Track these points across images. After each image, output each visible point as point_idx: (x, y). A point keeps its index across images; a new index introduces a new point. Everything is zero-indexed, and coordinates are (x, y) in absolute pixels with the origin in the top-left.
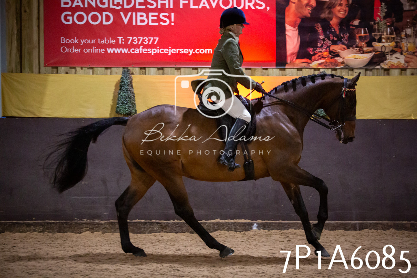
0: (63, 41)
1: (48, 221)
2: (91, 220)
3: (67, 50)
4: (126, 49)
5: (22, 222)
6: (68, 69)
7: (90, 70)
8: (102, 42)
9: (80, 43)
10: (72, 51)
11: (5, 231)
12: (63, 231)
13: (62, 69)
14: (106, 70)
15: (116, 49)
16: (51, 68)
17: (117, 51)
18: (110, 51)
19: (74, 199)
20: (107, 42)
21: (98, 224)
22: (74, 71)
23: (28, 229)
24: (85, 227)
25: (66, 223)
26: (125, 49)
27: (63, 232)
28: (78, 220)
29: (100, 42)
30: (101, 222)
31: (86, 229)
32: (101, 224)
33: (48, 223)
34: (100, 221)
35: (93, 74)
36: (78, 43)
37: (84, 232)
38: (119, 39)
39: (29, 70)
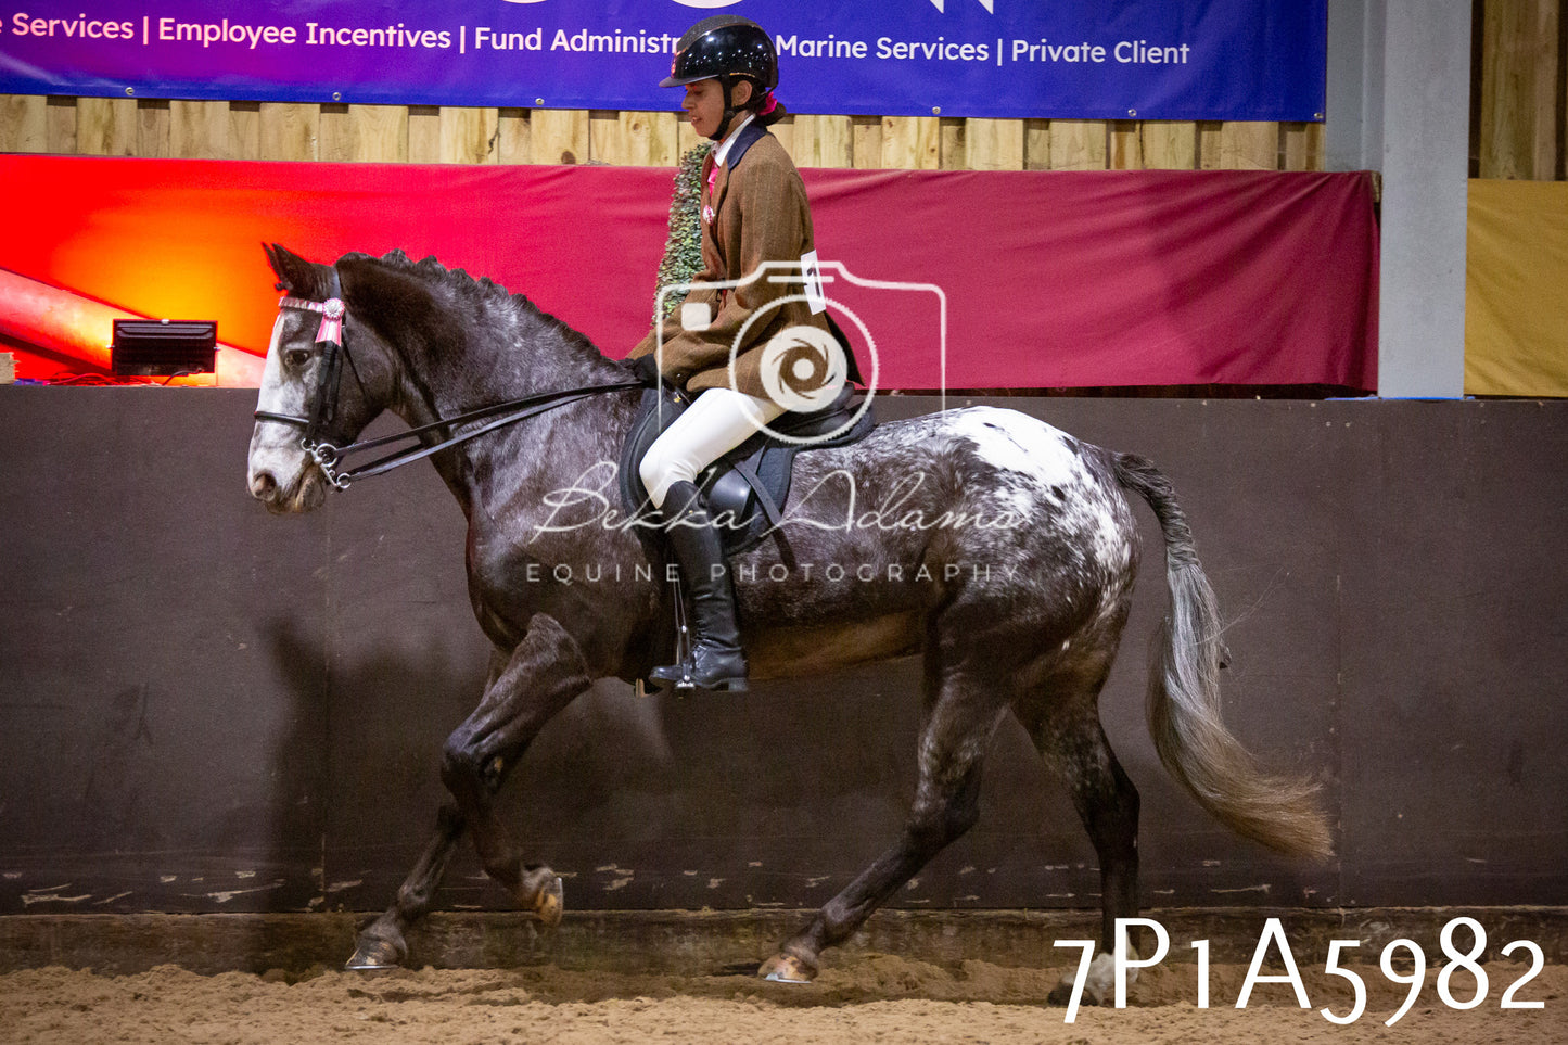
39: (1511, 164)
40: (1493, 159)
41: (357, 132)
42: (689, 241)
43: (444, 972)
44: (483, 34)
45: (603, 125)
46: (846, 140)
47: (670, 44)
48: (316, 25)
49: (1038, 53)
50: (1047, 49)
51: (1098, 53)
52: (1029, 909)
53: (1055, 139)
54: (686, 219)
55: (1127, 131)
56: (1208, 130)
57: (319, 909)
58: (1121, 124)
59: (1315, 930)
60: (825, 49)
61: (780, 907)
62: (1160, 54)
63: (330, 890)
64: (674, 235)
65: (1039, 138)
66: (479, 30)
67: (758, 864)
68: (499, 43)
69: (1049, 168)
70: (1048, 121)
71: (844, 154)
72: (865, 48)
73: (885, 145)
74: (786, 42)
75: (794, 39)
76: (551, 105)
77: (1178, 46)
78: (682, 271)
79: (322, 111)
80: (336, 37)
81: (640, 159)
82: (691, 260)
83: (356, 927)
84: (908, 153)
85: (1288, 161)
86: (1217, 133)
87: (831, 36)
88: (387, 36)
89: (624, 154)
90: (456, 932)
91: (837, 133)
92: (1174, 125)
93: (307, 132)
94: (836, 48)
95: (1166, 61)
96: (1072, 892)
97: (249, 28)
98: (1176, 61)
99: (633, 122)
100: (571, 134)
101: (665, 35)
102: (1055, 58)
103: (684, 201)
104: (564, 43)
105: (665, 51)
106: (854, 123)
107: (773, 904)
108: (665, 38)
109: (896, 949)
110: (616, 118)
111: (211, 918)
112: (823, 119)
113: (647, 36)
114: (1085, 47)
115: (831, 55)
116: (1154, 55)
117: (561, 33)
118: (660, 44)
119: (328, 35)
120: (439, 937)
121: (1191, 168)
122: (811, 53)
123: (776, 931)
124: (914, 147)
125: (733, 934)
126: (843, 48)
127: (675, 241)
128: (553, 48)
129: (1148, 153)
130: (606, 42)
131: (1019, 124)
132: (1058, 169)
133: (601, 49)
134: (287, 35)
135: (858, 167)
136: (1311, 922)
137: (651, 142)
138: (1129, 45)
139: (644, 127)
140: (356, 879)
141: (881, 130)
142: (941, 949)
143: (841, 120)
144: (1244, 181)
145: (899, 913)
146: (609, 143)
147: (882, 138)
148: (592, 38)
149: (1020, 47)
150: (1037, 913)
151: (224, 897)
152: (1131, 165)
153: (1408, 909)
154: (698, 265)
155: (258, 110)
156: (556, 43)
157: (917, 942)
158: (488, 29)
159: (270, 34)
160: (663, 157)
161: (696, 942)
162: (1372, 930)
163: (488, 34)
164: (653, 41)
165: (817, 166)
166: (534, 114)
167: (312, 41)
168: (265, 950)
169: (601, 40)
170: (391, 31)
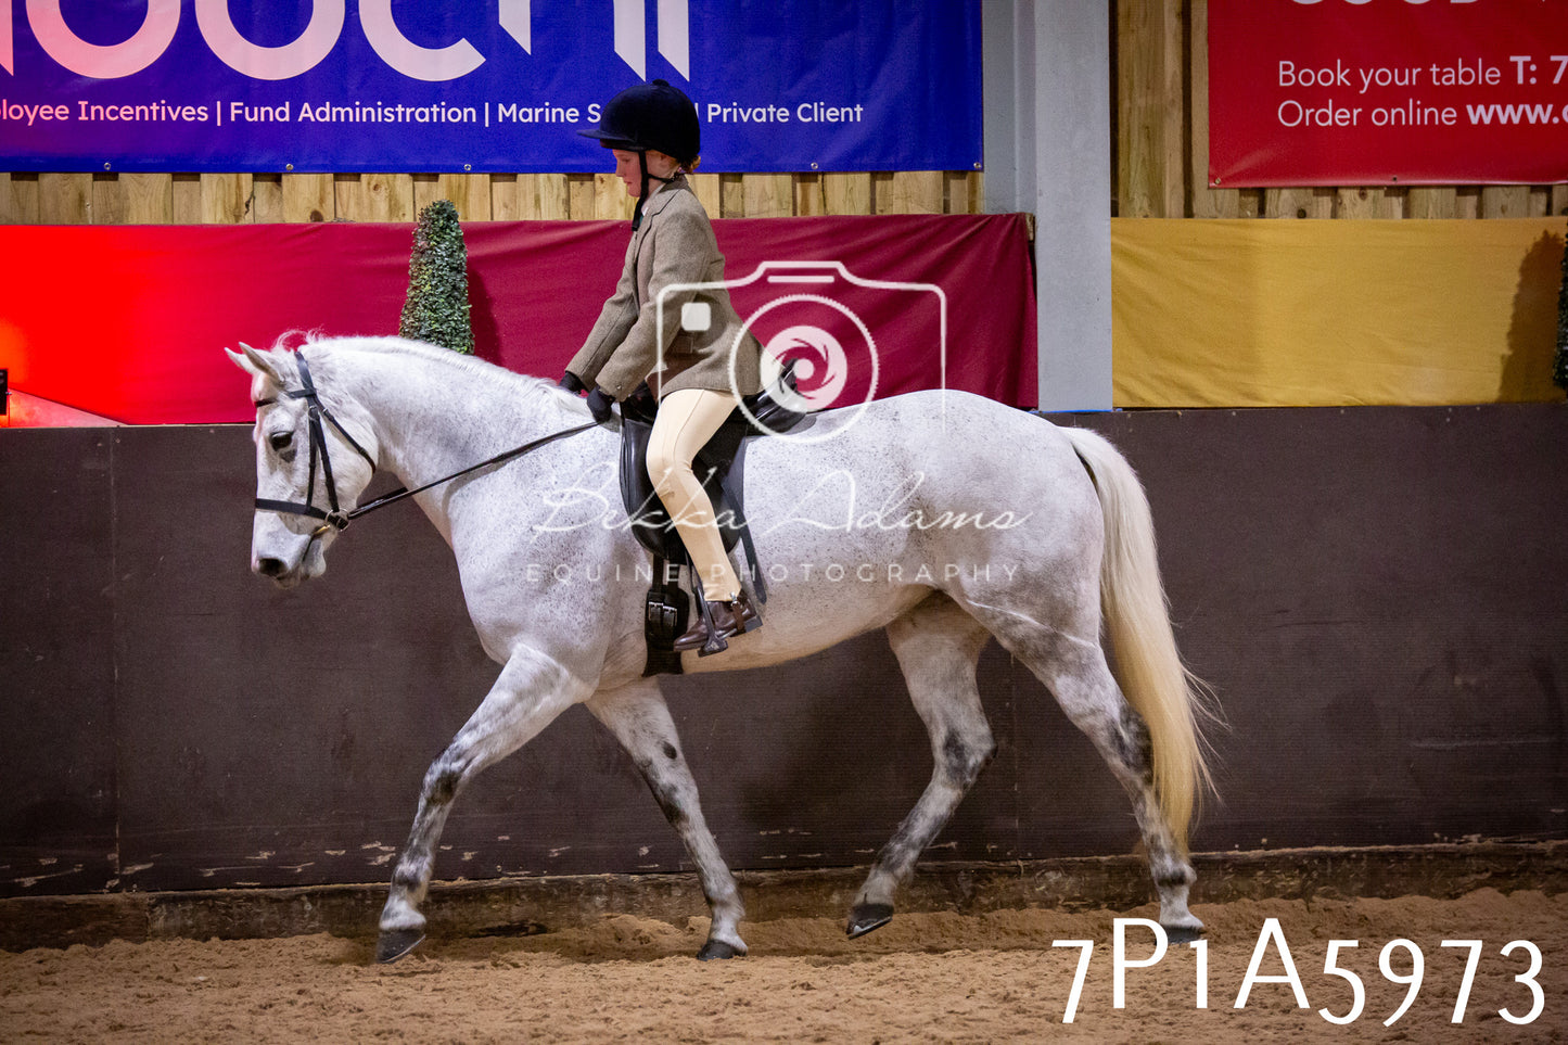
0: (1288, 78)
1: (1325, 849)
2: (1500, 839)
3: (1305, 114)
4: (1545, 110)
5: (1219, 857)
6: (1305, 197)
7: (1394, 199)
8: (1448, 80)
9: (1359, 84)
10: (1324, 117)
11: (1150, 898)
12: (1388, 890)
13: (1283, 198)
14: (1459, 198)
15: (1504, 110)
16: (1237, 192)
17: (1509, 114)
18: (1479, 115)
19: (1426, 749)
20: (1467, 76)
21: (1529, 856)
22: (1330, 205)
23: (1242, 885)
24: (1474, 868)
25: (1400, 856)
26: (1539, 108)
27: (1384, 893)
28: (1446, 838)
29: (1439, 79)
30: (1539, 845)
31: (1479, 877)
32: (1541, 855)
33: (1322, 857)
34: (1534, 842)
35: (1407, 213)
36: (1349, 84)
37: (1470, 890)
38: (1516, 63)
39: (1146, 204)
40: (1130, 201)
41: (127, 198)
42: (428, 287)
43: (229, 942)
44: (237, 108)
45: (346, 186)
46: (563, 195)
47: (404, 113)
48: (86, 103)
49: (730, 115)
50: (738, 111)
51: (783, 114)
52: (747, 870)
53: (747, 190)
54: (425, 268)
55: (810, 181)
56: (883, 179)
57: (114, 890)
58: (805, 176)
59: (997, 880)
60: (542, 115)
61: (525, 875)
62: (837, 114)
63: (124, 873)
64: (414, 282)
65: (733, 189)
66: (233, 104)
67: (507, 838)
68: (251, 115)
69: (743, 216)
70: (741, 175)
71: (562, 209)
72: (577, 114)
73: (598, 198)
74: (507, 110)
75: (514, 107)
76: (298, 170)
77: (853, 107)
78: (422, 314)
79: (95, 179)
80: (105, 113)
81: (380, 216)
82: (431, 305)
83: (148, 905)
84: (618, 206)
85: (952, 206)
86: (889, 182)
87: (547, 104)
88: (151, 112)
89: (366, 212)
90: (239, 907)
91: (555, 191)
92: (851, 176)
93: (81, 199)
94: (552, 114)
95: (843, 120)
96: (784, 854)
97: (26, 107)
98: (851, 120)
99: (373, 183)
100: (318, 194)
101: (400, 106)
102: (745, 119)
103: (423, 253)
104: (310, 115)
105: (400, 120)
106: (570, 180)
107: (523, 873)
108: (400, 109)
109: (630, 909)
110: (359, 180)
111: (18, 901)
112: (542, 177)
113: (383, 108)
114: (772, 109)
115: (547, 120)
116: (832, 114)
117: (306, 105)
118: (396, 114)
119: (97, 112)
120: (223, 912)
121: (868, 213)
122: (530, 119)
123: (524, 896)
124: (623, 199)
125: (486, 901)
126: (558, 114)
127: (415, 288)
128: (300, 119)
129: (830, 201)
130: (347, 113)
131: (716, 177)
132: (752, 217)
133: (343, 120)
134: (61, 112)
135: (575, 218)
136: (994, 874)
137: (390, 200)
138: (810, 107)
139: (383, 188)
140: (149, 862)
141: (594, 185)
142: (671, 908)
143: (558, 178)
144: (912, 224)
145: (632, 877)
146: (352, 203)
147: (594, 193)
148: (334, 110)
149: (714, 110)
150: (753, 873)
151: (29, 882)
152: (815, 211)
153: (1078, 859)
154: (436, 309)
155: (37, 179)
156: (302, 115)
157: (649, 903)
158: (241, 104)
159: (45, 112)
160: (401, 214)
161: (453, 909)
162: (1045, 878)
163: (242, 108)
164: (389, 112)
165: (538, 219)
166: (284, 177)
167: (83, 118)
168: (69, 929)
169: (342, 111)
170: (155, 107)
